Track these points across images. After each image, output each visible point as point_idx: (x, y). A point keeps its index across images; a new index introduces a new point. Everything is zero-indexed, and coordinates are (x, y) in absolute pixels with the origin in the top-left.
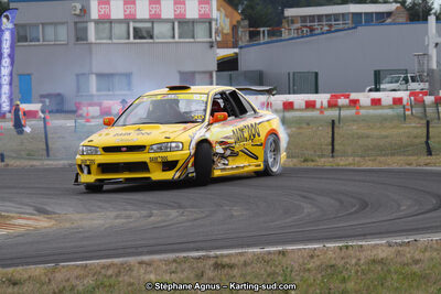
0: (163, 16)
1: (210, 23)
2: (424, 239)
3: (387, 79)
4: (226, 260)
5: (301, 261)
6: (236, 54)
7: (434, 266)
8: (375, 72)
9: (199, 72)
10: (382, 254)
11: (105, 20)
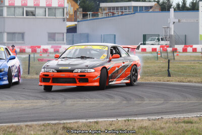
0: (40, 5)
1: (64, 9)
2: (166, 117)
3: (149, 39)
4: (69, 125)
5: (105, 127)
6: (76, 25)
7: (171, 131)
8: (144, 35)
9: (58, 33)
10: (145, 124)
11: (12, 6)
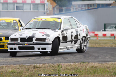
0: (27, 2)
1: (44, 5)
3: (109, 27)
8: (104, 24)
